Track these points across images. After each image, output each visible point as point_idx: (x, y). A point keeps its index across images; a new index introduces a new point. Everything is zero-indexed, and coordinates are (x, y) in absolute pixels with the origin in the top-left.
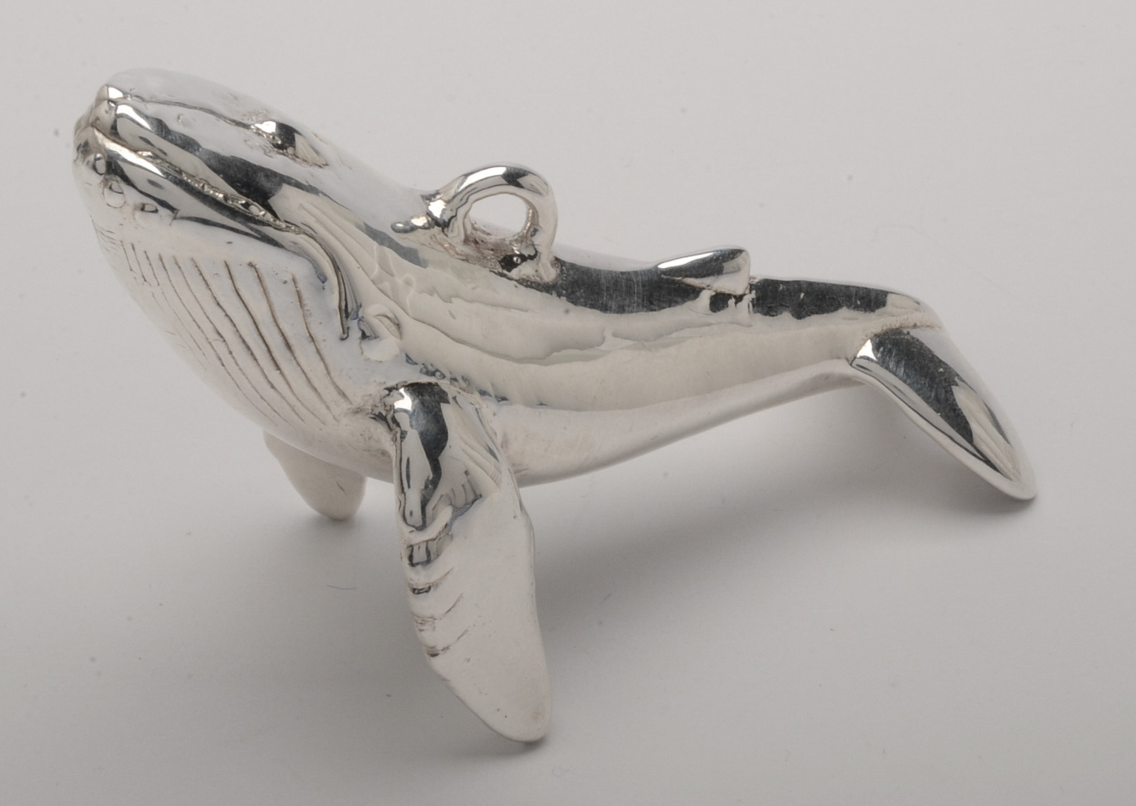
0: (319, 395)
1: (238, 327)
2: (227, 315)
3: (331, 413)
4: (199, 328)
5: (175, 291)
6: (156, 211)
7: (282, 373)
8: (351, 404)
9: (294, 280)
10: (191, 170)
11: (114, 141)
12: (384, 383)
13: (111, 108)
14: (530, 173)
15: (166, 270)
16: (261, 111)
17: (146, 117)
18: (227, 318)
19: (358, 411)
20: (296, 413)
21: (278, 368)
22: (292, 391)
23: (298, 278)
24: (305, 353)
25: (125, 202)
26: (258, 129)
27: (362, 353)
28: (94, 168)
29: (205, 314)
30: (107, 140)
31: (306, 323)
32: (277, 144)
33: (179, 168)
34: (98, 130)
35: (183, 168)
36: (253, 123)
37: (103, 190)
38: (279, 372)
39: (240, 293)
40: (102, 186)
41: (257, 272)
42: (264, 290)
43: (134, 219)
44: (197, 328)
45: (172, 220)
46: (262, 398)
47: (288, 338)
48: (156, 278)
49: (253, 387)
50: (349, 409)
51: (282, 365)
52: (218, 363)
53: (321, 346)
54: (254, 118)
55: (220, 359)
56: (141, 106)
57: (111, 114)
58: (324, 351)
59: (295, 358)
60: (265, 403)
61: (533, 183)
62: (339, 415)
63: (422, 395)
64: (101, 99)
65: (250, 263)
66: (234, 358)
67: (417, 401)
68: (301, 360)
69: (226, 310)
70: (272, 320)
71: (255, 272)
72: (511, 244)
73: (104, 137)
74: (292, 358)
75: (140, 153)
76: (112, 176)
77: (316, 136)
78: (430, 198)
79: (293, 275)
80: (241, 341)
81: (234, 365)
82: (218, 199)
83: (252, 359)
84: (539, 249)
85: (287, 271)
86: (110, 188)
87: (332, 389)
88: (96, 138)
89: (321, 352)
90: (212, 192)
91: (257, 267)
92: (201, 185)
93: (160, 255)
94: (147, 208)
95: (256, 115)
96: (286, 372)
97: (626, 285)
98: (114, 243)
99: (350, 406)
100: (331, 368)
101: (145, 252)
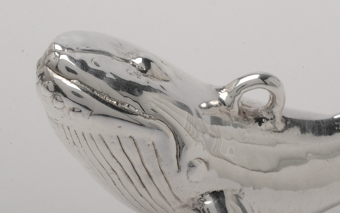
0: (165, 199)
1: (123, 167)
2: (118, 162)
3: (171, 207)
4: (103, 167)
5: (91, 150)
6: (81, 111)
7: (146, 189)
8: (182, 203)
9: (153, 144)
10: (99, 89)
11: (58, 75)
12: (199, 192)
13: (56, 56)
14: (271, 76)
15: (86, 140)
16: (134, 51)
17: (75, 61)
18: (118, 163)
19: (186, 206)
20: (153, 207)
21: (144, 187)
22: (152, 198)
23: (155, 143)
24: (159, 180)
25: (64, 107)
26: (133, 62)
27: (188, 178)
28: (47, 88)
29: (106, 161)
30: (55, 74)
31: (159, 165)
32: (143, 70)
33: (93, 89)
34: (50, 68)
35: (95, 88)
36: (130, 59)
37: (53, 100)
38: (145, 188)
39: (125, 151)
40: (52, 98)
41: (134, 141)
42: (138, 150)
43: (69, 115)
44: (102, 167)
45: (90, 116)
46: (135, 200)
47: (150, 173)
48: (81, 144)
49: (131, 195)
50: (180, 206)
51: (146, 186)
52: (113, 184)
53: (167, 176)
54: (131, 56)
55: (114, 182)
56: (72, 55)
57: (56, 60)
58: (169, 179)
59: (153, 182)
60: (137, 203)
61: (272, 81)
62: (175, 208)
63: (219, 198)
64: (51, 51)
65: (130, 136)
66: (121, 182)
67: (216, 201)
68: (156, 183)
69: (117, 159)
70: (141, 164)
71: (133, 141)
72: (261, 112)
73: (53, 72)
74: (152, 182)
75: (72, 81)
76: (58, 93)
77: (162, 62)
78: (220, 90)
79: (153, 142)
80: (125, 174)
81: (121, 185)
82: (113, 104)
83: (131, 182)
84: (275, 114)
85: (149, 140)
86: (56, 99)
87: (172, 196)
88: (48, 72)
89: (167, 179)
90: (110, 101)
91: (134, 138)
92: (105, 97)
93: (83, 132)
94: (76, 110)
95: (132, 54)
96: (148, 189)
97: (318, 129)
98: (58, 125)
99: (181, 204)
100: (172, 187)
101: (75, 131)
